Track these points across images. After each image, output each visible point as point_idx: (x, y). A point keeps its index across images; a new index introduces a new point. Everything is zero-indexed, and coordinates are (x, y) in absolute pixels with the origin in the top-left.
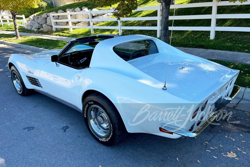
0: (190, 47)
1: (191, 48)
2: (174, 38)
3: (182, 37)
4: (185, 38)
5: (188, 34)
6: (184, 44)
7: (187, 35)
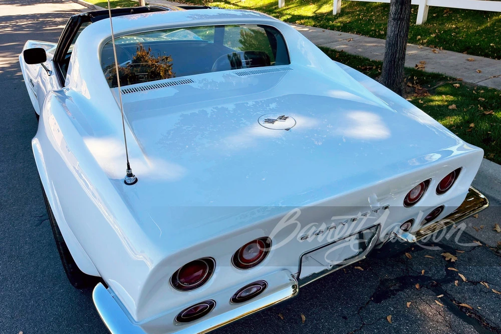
0: (486, 56)
1: (489, 57)
2: (458, 28)
3: (479, 28)
4: (486, 31)
5: (496, 22)
6: (475, 46)
7: (494, 25)
